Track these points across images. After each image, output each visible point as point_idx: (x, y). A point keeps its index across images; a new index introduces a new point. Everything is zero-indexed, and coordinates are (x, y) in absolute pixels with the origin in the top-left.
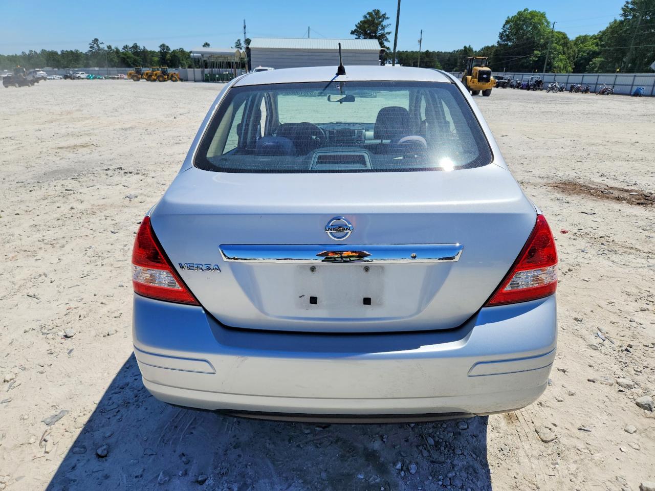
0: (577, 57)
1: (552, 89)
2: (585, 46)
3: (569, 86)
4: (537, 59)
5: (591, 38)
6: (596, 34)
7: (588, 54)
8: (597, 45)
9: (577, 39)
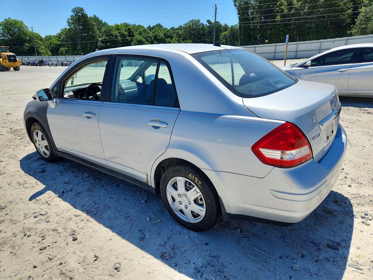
0: (51, 47)
1: (52, 65)
2: (52, 41)
3: (60, 63)
4: (28, 48)
5: (53, 37)
6: (55, 35)
7: (56, 45)
8: (59, 41)
9: (46, 37)
